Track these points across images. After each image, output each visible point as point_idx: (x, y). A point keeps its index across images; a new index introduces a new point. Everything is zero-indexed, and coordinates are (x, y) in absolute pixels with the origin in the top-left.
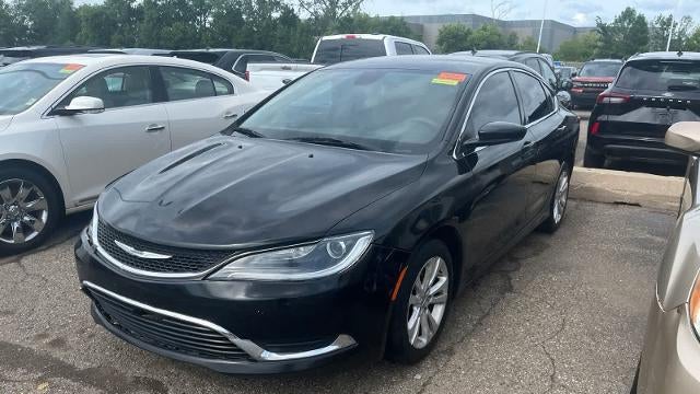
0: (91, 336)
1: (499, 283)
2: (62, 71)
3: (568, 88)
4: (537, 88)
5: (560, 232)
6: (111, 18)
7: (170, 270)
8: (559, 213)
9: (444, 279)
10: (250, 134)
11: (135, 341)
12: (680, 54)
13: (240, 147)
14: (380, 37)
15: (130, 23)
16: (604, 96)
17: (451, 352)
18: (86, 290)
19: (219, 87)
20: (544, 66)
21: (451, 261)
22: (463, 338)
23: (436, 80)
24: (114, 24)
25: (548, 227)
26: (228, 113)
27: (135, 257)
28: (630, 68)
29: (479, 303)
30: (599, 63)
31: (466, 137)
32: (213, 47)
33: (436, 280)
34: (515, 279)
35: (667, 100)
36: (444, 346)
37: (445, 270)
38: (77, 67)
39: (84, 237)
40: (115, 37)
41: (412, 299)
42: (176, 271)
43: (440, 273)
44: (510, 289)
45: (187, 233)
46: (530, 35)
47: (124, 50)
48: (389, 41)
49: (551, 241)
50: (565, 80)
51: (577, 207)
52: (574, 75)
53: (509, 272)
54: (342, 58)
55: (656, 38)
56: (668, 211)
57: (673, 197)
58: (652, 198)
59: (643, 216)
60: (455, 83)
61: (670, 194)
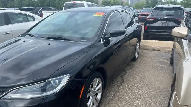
1: (120, 80)
3: (137, 16)
4: (129, 16)
5: (138, 60)
8: (137, 54)
9: (100, 84)
12: (169, 5)
13: (24, 41)
14: (83, 2)
16: (148, 19)
19: (30, 19)
20: (131, 10)
21: (102, 78)
22: (109, 102)
23: (95, 15)
25: (134, 59)
28: (155, 10)
29: (114, 88)
30: (146, 9)
31: (106, 34)
33: (98, 85)
34: (125, 78)
35: (166, 19)
37: (101, 81)
41: (88, 95)
43: (99, 82)
44: (123, 82)
48: (86, 3)
49: (135, 63)
50: (137, 14)
51: (142, 52)
52: (139, 13)
53: (123, 75)
55: (160, 2)
56: (168, 52)
57: (169, 48)
58: (163, 48)
59: (161, 54)
60: (101, 16)
61: (168, 47)
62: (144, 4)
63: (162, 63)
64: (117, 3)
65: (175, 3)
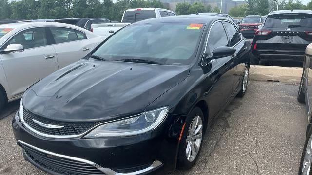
0: (24, 166)
1: (222, 123)
2: (2, 32)
5: (246, 96)
6: (26, 6)
7: (63, 134)
8: (245, 87)
9: (200, 126)
10: (98, 59)
11: (47, 170)
12: (292, 11)
13: (94, 66)
14: (153, 9)
15: (35, 8)
16: (258, 32)
17: (205, 161)
18: (19, 144)
19: (79, 36)
22: (210, 154)
23: (189, 28)
24: (28, 9)
25: (241, 95)
26: (85, 48)
27: (44, 127)
28: (269, 18)
29: (215, 134)
30: (250, 17)
32: (74, 17)
33: (197, 127)
34: (230, 121)
35: (288, 32)
36: (202, 158)
37: (201, 122)
38: (9, 30)
39: (17, 117)
40: (29, 15)
41: (187, 138)
42: (67, 134)
43: (199, 123)
44: (228, 126)
45: (70, 113)
46: (216, 6)
47: (33, 20)
48: (157, 11)
49: (243, 101)
51: (251, 84)
52: (239, 23)
54: (136, 20)
55: (272, 5)
56: (292, 84)
57: (294, 77)
58: (284, 78)
59: (282, 86)
60: (198, 28)
61: (292, 75)
62: (246, 10)
63: (285, 100)
64: (201, 8)
65: (298, 6)
